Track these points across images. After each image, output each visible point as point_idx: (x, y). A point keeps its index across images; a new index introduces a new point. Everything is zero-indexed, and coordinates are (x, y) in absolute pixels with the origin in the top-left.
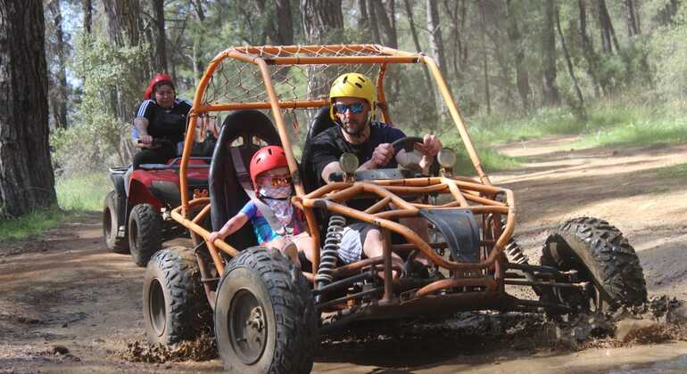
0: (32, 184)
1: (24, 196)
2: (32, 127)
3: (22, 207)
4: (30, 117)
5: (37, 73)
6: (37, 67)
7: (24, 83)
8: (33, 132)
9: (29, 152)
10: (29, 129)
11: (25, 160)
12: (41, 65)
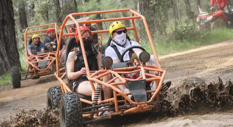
0: (9, 59)
1: (5, 65)
2: (7, 32)
3: (5, 70)
4: (6, 27)
5: (8, 6)
6: (7, 3)
7: (2, 11)
8: (7, 34)
9: (6, 44)
10: (6, 33)
11: (4, 48)
12: (9, 3)
